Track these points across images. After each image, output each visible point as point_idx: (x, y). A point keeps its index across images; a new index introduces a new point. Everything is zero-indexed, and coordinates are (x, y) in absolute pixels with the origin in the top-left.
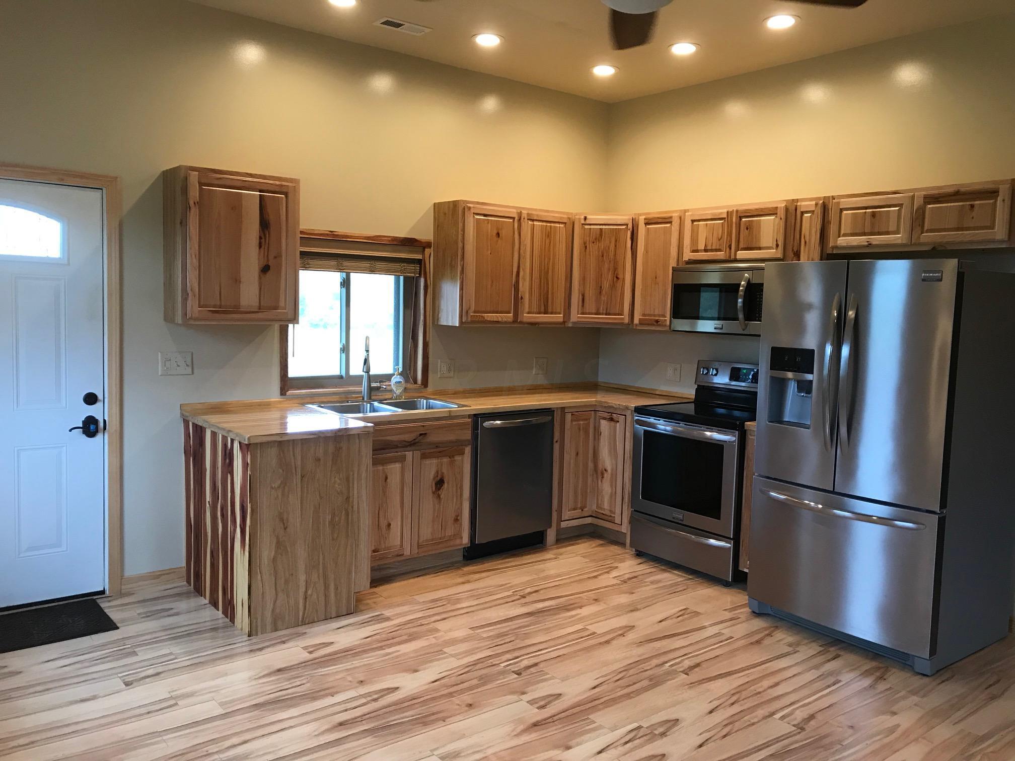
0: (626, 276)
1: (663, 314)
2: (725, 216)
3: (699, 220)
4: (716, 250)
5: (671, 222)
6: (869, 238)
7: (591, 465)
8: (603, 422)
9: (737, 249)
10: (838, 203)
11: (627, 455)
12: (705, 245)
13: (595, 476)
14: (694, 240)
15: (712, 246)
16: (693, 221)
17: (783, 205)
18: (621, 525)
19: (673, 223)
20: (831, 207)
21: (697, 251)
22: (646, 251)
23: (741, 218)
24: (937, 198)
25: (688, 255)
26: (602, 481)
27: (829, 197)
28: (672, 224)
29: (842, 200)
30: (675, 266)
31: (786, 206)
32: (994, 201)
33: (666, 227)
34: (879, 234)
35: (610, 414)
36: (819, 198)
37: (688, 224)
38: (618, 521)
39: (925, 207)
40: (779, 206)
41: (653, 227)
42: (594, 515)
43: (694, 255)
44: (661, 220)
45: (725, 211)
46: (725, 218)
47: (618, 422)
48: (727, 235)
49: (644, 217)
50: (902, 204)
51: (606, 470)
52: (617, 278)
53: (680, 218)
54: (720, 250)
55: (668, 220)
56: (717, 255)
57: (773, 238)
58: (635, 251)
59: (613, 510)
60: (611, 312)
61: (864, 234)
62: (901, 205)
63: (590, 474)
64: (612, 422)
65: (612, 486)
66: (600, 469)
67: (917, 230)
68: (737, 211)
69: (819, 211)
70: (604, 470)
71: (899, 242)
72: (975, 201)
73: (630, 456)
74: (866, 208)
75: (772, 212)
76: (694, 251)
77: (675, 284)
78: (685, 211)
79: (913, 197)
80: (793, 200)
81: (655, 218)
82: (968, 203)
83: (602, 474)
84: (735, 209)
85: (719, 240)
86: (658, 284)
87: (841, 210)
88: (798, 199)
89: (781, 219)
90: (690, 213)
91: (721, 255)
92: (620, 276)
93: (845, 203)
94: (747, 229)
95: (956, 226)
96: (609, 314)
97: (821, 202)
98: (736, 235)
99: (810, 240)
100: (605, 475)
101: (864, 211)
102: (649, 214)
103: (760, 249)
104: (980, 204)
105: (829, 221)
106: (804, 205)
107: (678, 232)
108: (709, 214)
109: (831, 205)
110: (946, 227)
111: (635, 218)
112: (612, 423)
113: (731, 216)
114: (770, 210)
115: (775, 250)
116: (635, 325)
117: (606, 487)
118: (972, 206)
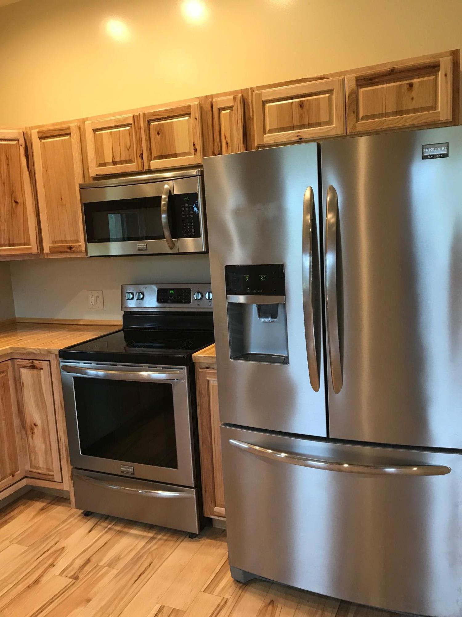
0: (27, 199)
1: (76, 239)
2: (131, 121)
3: (101, 129)
4: (127, 162)
5: (69, 134)
6: (299, 132)
7: (16, 422)
8: (24, 371)
9: (150, 158)
10: (260, 95)
11: (58, 406)
12: (113, 156)
13: (23, 432)
14: (99, 152)
15: (120, 157)
16: (95, 131)
17: (196, 103)
18: (62, 482)
19: (72, 134)
20: (250, 101)
21: (104, 164)
22: (46, 169)
23: (149, 122)
24: (371, 79)
25: (94, 170)
26: (32, 438)
27: (247, 89)
28: (70, 136)
29: (264, 91)
30: (82, 183)
31: (199, 103)
32: (434, 76)
33: (65, 139)
34: (310, 126)
35: (31, 361)
36: (236, 92)
37: (89, 136)
38: (57, 478)
39: (358, 92)
40: (192, 104)
41: (49, 142)
42: (29, 476)
43: (101, 170)
44: (57, 132)
45: (130, 115)
46: (131, 124)
47: (42, 369)
48: (137, 144)
49: (37, 130)
50: (332, 90)
51: (35, 425)
52: (16, 202)
53: (80, 128)
54: (130, 161)
55: (64, 132)
56: (128, 167)
57: (190, 140)
58: (33, 170)
59: (51, 468)
60: (15, 242)
61: (293, 128)
62: (330, 91)
63: (17, 432)
64: (35, 370)
65: (45, 441)
66: (29, 424)
67: (352, 118)
68: (144, 115)
69: (238, 107)
70: (33, 424)
71: (333, 133)
72: (413, 79)
73: (62, 406)
74: (292, 98)
75: (185, 112)
76: (101, 165)
77: (84, 204)
78: (84, 120)
79: (344, 80)
80: (206, 96)
81: (50, 130)
82: (406, 82)
83: (32, 429)
84: (141, 113)
85: (128, 150)
86: (65, 205)
87: (264, 103)
88: (212, 95)
89: (196, 119)
90: (90, 122)
91: (132, 167)
92: (19, 200)
93: (267, 94)
94: (158, 134)
95: (395, 110)
96: (13, 245)
97: (240, 95)
98: (146, 142)
99: (232, 140)
100: (36, 430)
101: (291, 101)
102: (42, 126)
103: (175, 155)
104: (419, 82)
105: (250, 117)
106: (220, 102)
107: (79, 145)
108: (112, 120)
109: (250, 98)
110: (384, 112)
111: (27, 132)
112: (35, 372)
113: (137, 120)
114: (182, 110)
115: (193, 156)
116: (46, 255)
117: (38, 443)
118: (411, 85)
